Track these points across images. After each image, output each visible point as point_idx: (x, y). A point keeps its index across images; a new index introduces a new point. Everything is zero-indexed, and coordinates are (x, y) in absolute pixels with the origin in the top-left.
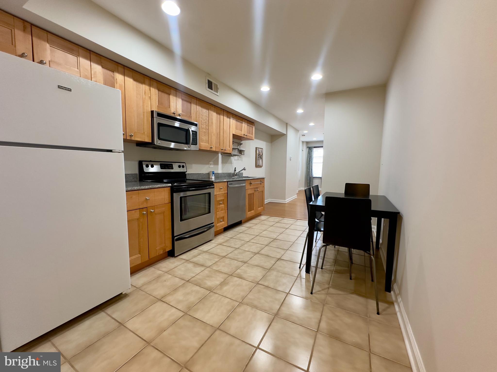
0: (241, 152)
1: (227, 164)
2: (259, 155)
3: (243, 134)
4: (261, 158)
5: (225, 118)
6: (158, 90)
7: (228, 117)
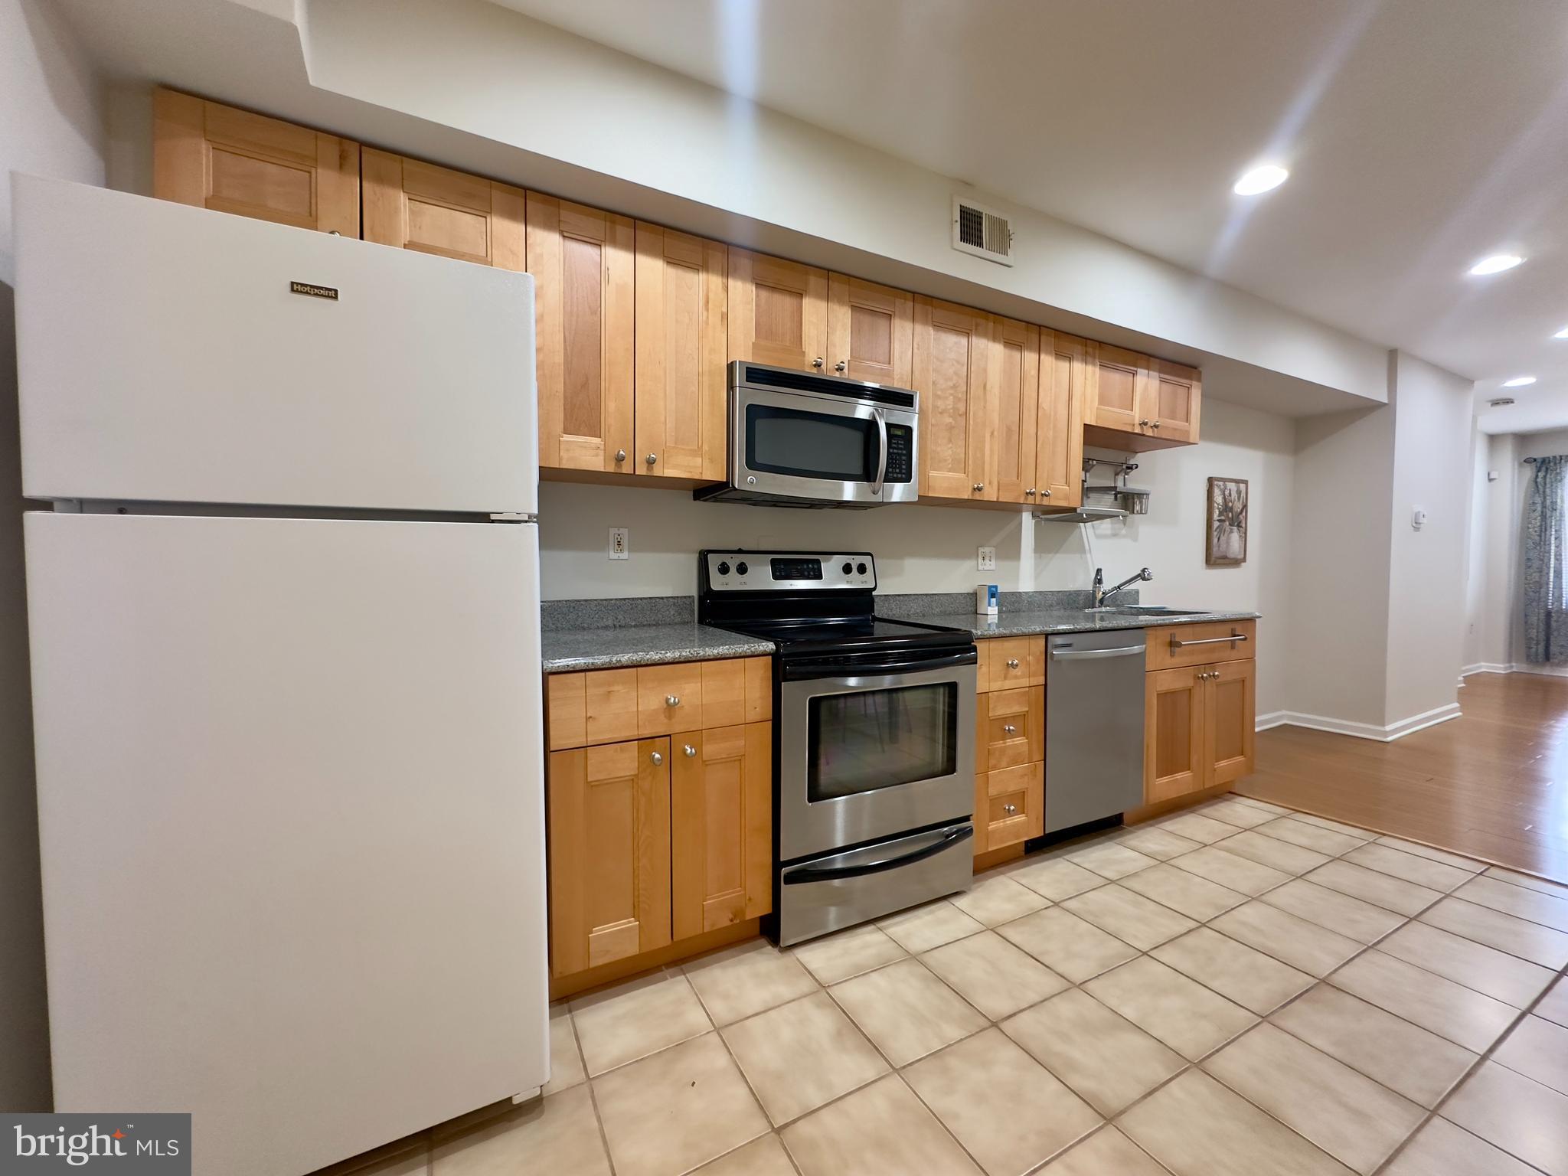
0: (1129, 501)
1: (1058, 555)
2: (1226, 508)
3: (1137, 422)
4: (1239, 526)
5: (1048, 360)
6: (757, 285)
7: (1059, 355)
